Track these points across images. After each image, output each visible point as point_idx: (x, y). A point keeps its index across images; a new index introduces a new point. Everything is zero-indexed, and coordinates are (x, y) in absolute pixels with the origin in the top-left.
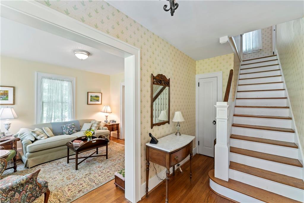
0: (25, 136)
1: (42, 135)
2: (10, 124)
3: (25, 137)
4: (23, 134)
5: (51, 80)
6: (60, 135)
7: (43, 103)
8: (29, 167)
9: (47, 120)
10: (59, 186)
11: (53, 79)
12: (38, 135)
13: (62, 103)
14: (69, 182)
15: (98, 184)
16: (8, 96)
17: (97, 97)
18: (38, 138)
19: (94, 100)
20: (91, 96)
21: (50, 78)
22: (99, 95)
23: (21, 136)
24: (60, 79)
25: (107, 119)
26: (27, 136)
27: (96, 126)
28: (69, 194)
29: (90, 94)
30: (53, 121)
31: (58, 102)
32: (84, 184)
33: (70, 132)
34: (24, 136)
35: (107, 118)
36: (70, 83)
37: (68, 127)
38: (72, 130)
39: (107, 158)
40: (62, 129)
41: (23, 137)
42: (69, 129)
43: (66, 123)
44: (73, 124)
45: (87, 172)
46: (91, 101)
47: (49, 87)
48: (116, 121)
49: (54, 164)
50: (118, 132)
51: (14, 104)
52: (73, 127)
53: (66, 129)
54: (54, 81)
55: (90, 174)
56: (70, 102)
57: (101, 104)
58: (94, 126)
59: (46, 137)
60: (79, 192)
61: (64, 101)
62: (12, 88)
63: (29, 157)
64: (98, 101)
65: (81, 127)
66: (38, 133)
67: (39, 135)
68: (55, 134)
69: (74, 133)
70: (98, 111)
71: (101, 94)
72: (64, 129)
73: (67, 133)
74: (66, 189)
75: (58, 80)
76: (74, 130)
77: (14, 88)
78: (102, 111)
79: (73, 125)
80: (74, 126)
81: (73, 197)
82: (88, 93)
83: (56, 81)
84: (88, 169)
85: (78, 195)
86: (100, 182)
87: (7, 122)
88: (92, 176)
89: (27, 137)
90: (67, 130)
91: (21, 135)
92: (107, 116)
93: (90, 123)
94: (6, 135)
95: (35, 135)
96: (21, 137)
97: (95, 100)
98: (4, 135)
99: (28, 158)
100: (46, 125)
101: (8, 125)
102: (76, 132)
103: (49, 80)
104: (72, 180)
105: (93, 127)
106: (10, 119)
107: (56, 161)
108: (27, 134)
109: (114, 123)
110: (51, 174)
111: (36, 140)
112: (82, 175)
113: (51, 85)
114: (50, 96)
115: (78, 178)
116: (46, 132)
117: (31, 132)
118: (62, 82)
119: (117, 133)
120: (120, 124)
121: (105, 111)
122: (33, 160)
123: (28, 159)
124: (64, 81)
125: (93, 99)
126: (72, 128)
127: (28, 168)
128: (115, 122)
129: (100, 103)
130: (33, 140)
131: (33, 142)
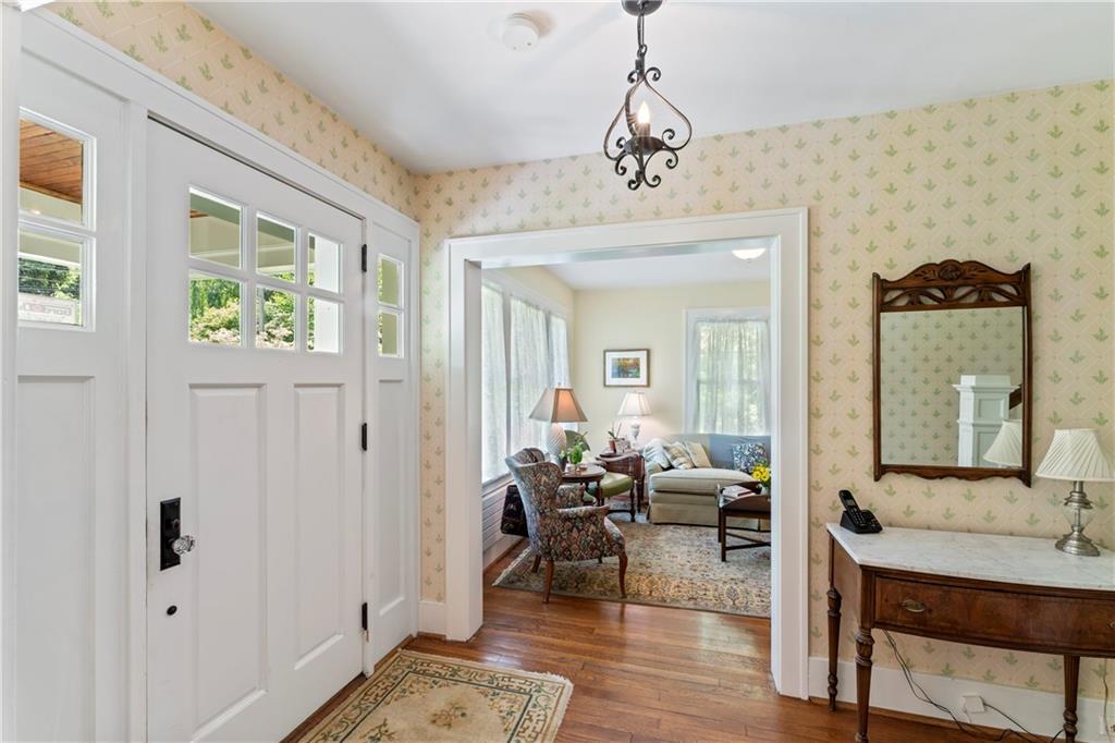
0: (653, 454)
1: (682, 460)
2: (640, 427)
4: (652, 449)
5: (715, 325)
6: (727, 468)
7: (698, 383)
9: (705, 428)
10: (669, 572)
12: (674, 458)
13: (742, 383)
14: (689, 574)
15: (738, 608)
16: (639, 368)
18: (674, 463)
21: (712, 321)
23: (647, 453)
24: (737, 318)
28: (672, 591)
30: (718, 432)
32: (710, 593)
36: (764, 324)
37: (747, 453)
40: (732, 455)
41: (648, 456)
44: (761, 444)
45: (740, 576)
49: (695, 532)
51: (647, 386)
52: (759, 455)
53: (740, 456)
54: (722, 324)
55: (743, 582)
56: (762, 382)
59: (689, 466)
60: (690, 599)
62: (645, 352)
66: (674, 452)
67: (676, 457)
68: (715, 464)
72: (737, 456)
73: (745, 466)
74: (675, 583)
75: (730, 321)
77: (648, 351)
79: (760, 447)
80: (760, 451)
81: (673, 600)
83: (728, 323)
84: (747, 571)
85: (684, 602)
86: (746, 607)
87: (635, 421)
88: (740, 588)
90: (743, 459)
94: (633, 448)
95: (669, 456)
99: (652, 502)
100: (696, 438)
101: (637, 427)
103: (710, 324)
104: (697, 574)
106: (640, 416)
108: (657, 452)
110: (675, 549)
111: (671, 467)
112: (723, 575)
114: (713, 365)
115: (712, 576)
116: (691, 455)
117: (663, 448)
118: (741, 324)
122: (659, 509)
123: (652, 504)
124: (745, 321)
126: (756, 457)
127: (651, 522)
130: (665, 466)
131: (665, 470)
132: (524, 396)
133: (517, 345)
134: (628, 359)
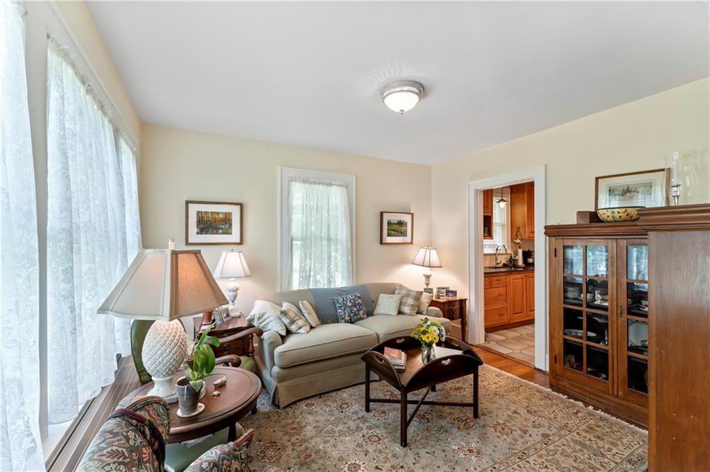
0: (267, 321)
1: (300, 323)
2: (237, 289)
3: (268, 323)
4: (263, 315)
5: (307, 185)
6: (332, 322)
7: (292, 239)
8: (281, 406)
9: (300, 282)
11: (310, 183)
12: (293, 322)
13: (329, 239)
16: (231, 224)
17: (400, 223)
18: (293, 328)
19: (396, 233)
20: (389, 223)
21: (305, 181)
22: (406, 218)
23: (260, 321)
24: (325, 181)
25: (427, 284)
26: (271, 321)
27: (411, 303)
29: (386, 218)
30: (311, 287)
31: (322, 239)
33: (352, 315)
34: (265, 323)
35: (429, 281)
36: (344, 189)
37: (349, 304)
38: (358, 311)
39: (476, 415)
40: (336, 308)
41: (263, 324)
42: (350, 307)
43: (340, 292)
44: (358, 295)
46: (389, 235)
47: (303, 201)
48: (456, 292)
50: (464, 324)
51: (241, 243)
52: (360, 304)
53: (343, 308)
54: (312, 186)
56: (344, 239)
57: (412, 243)
58: (406, 302)
59: (308, 328)
61: (332, 235)
62: (238, 207)
63: (281, 379)
64: (403, 234)
65: (374, 304)
66: (291, 315)
67: (295, 321)
68: (326, 318)
69: (361, 319)
70: (404, 261)
71: (410, 216)
72: (340, 308)
73: (347, 318)
75: (320, 183)
76: (361, 312)
77: (241, 205)
78: (415, 262)
79: (359, 297)
80: (360, 301)
82: (382, 214)
83: (318, 186)
87: (232, 284)
89: (271, 324)
90: (346, 311)
91: (259, 318)
92: (428, 277)
93: (393, 293)
94: (232, 314)
95: (287, 321)
96: (260, 324)
97: (398, 231)
98: (228, 315)
99: (278, 382)
100: (301, 294)
101: (233, 291)
102: (365, 316)
103: (302, 184)
105: (405, 305)
106: (237, 277)
107: (333, 394)
108: (271, 318)
109: (451, 298)
111: (289, 332)
113: (307, 198)
114: (306, 221)
116: (306, 315)
117: (279, 313)
118: (328, 188)
119: (460, 327)
120: (467, 301)
121: (427, 263)
122: (287, 388)
123: (278, 385)
124: (331, 185)
125: (393, 230)
126: (358, 307)
127: (278, 407)
128: (454, 293)
129: (410, 241)
130: (284, 333)
131: (283, 338)
132: (83, 267)
133: (64, 154)
134: (218, 213)
